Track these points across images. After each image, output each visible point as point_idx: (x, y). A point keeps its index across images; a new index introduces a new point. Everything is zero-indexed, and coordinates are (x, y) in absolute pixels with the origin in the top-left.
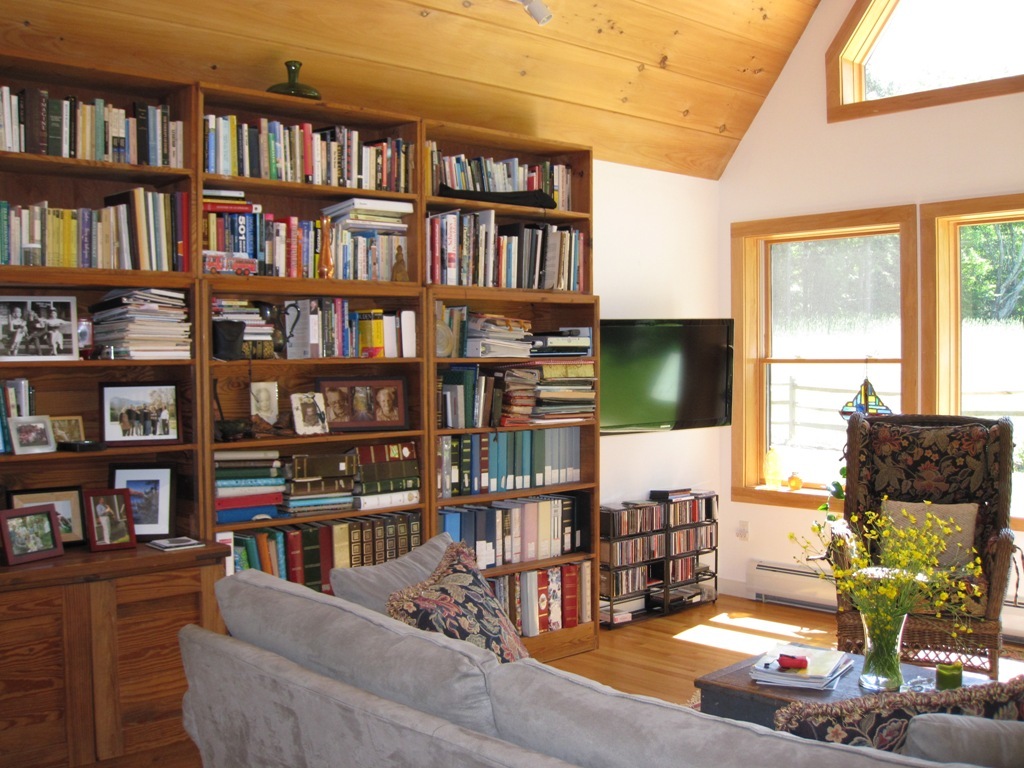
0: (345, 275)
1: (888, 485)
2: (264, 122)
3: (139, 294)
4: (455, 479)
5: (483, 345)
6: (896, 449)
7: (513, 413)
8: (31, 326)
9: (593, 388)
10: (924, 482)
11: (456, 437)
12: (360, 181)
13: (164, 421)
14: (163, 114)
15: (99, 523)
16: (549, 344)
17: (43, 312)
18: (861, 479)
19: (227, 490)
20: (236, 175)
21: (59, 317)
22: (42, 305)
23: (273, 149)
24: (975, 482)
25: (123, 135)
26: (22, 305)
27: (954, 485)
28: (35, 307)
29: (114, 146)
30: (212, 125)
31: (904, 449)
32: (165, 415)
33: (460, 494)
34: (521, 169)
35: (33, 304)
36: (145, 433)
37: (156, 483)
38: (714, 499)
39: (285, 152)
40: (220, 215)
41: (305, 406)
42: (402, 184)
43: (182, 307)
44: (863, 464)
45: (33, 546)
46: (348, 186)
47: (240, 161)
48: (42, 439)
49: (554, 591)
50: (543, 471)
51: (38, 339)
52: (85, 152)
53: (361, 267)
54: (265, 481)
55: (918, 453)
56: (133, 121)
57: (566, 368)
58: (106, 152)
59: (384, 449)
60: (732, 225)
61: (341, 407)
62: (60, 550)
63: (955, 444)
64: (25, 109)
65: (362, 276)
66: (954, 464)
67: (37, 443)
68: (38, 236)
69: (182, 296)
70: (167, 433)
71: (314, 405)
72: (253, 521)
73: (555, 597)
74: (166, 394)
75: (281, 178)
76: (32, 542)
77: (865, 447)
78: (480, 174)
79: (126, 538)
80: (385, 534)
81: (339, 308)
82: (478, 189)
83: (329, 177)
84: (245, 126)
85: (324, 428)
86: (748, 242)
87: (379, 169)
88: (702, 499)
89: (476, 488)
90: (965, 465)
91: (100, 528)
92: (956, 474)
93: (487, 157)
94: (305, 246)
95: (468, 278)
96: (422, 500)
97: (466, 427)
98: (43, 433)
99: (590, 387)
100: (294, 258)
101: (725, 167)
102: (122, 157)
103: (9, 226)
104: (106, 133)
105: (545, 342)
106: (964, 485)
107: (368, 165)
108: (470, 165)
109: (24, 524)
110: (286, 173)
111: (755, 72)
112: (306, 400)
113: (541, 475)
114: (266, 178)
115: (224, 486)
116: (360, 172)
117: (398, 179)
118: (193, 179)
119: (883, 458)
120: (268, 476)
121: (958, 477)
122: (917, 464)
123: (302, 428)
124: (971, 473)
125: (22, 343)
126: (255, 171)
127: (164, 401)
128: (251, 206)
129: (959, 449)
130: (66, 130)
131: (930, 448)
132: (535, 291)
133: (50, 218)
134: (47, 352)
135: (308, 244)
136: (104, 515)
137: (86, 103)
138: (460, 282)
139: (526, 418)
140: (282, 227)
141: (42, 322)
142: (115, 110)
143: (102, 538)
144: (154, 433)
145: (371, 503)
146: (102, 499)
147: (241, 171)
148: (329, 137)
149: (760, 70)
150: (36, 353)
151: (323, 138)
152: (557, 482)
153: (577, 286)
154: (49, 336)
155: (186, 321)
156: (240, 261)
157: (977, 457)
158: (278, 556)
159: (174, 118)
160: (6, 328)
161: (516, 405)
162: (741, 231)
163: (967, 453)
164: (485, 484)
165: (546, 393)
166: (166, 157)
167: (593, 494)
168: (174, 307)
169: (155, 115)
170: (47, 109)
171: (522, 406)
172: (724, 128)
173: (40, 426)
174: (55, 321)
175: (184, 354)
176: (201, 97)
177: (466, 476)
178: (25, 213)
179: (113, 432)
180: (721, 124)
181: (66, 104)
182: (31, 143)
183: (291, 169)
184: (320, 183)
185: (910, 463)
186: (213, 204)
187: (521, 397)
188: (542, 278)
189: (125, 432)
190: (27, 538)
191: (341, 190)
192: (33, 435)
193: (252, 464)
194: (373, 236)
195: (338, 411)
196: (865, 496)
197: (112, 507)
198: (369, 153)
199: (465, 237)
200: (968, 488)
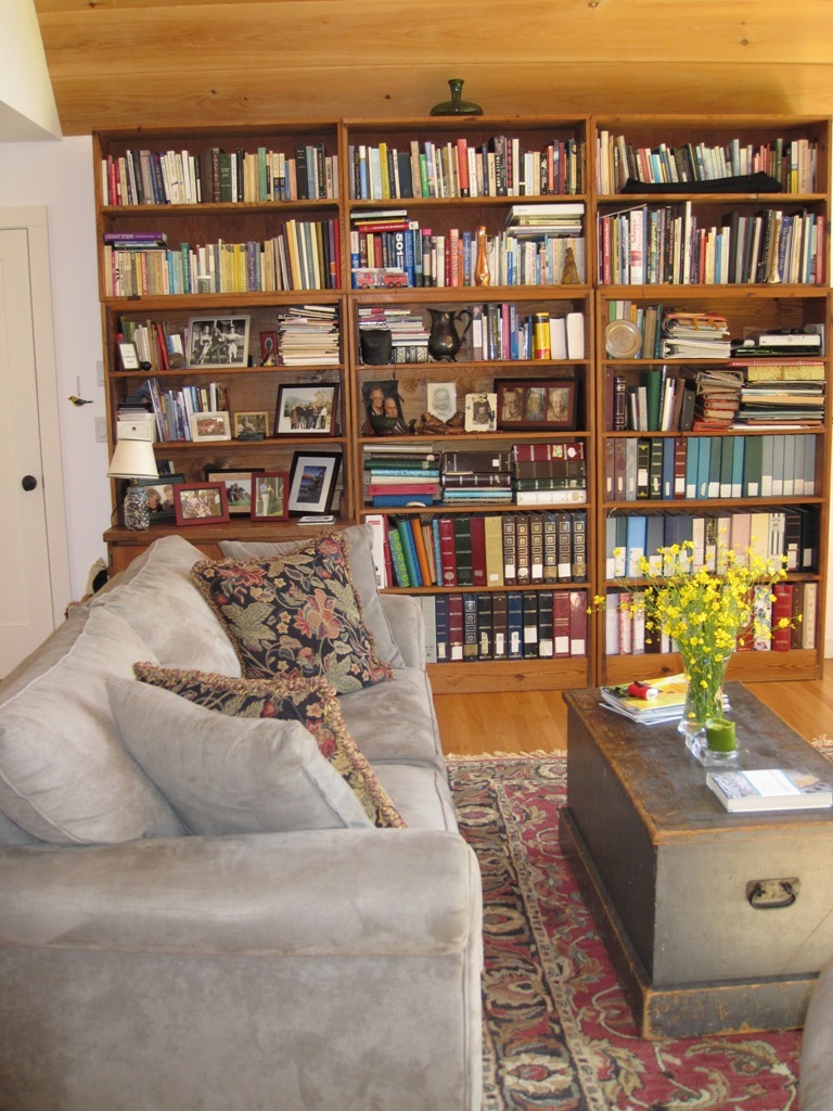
0: (510, 281)
2: (415, 145)
3: (293, 311)
4: (643, 482)
5: (668, 346)
7: (709, 417)
8: (215, 341)
9: (823, 393)
11: (643, 440)
12: (522, 189)
13: (323, 417)
14: (318, 152)
15: (261, 499)
16: (761, 344)
17: (225, 328)
19: (380, 478)
20: (388, 197)
21: (236, 332)
22: (224, 323)
23: (424, 168)
25: (283, 176)
26: (210, 324)
28: (220, 325)
29: (275, 186)
30: (362, 154)
32: (324, 412)
33: (649, 497)
34: (743, 151)
35: (218, 322)
36: (307, 427)
37: (324, 468)
39: (438, 170)
40: (377, 234)
41: (477, 405)
42: (573, 185)
43: (332, 320)
45: (201, 513)
46: (509, 194)
47: (392, 184)
48: (219, 429)
49: (761, 610)
50: (759, 480)
51: (220, 349)
52: (251, 195)
53: (529, 272)
54: (418, 472)
56: (292, 162)
57: (782, 370)
58: (269, 192)
59: (546, 449)
61: (516, 406)
62: (227, 518)
64: (200, 167)
65: (530, 279)
67: (214, 433)
68: (212, 269)
69: (333, 310)
70: (323, 427)
71: (487, 404)
72: (406, 507)
73: (762, 616)
74: (327, 394)
75: (434, 194)
76: (202, 510)
78: (689, 163)
79: (280, 513)
80: (544, 531)
81: (505, 314)
82: (685, 180)
83: (486, 188)
84: (395, 151)
85: (491, 426)
87: (544, 173)
89: (668, 492)
91: (261, 503)
93: (696, 144)
94: (467, 255)
95: (658, 276)
96: (588, 500)
97: (649, 430)
98: (221, 425)
99: (820, 392)
100: (455, 268)
102: (283, 195)
103: (189, 262)
104: (268, 176)
105: (757, 342)
107: (532, 170)
108: (672, 153)
109: (196, 496)
110: (439, 190)
112: (479, 400)
113: (756, 485)
114: (418, 198)
115: (378, 475)
116: (522, 178)
117: (568, 180)
118: (341, 207)
120: (420, 469)
123: (470, 425)
125: (207, 354)
126: (406, 191)
127: (325, 400)
128: (407, 223)
130: (234, 178)
132: (750, 286)
133: (223, 253)
134: (224, 361)
135: (470, 253)
136: (266, 492)
137: (250, 153)
138: (647, 281)
139: (729, 422)
140: (440, 241)
141: (224, 336)
142: (276, 155)
143: (261, 511)
144: (314, 427)
145: (526, 499)
146: (266, 480)
147: (393, 193)
148: (484, 149)
150: (217, 362)
151: (478, 151)
152: (780, 493)
153: (812, 278)
154: (227, 348)
155: (333, 332)
156: (392, 276)
158: (433, 541)
159: (327, 154)
160: (198, 342)
161: (712, 409)
164: (679, 488)
165: (749, 396)
166: (322, 189)
167: (820, 509)
168: (324, 320)
169: (312, 154)
170: (219, 163)
171: (719, 409)
173: (220, 420)
174: (233, 336)
175: (334, 360)
176: (345, 132)
177: (656, 480)
178: (202, 251)
179: (285, 426)
181: (234, 156)
182: (206, 194)
183: (445, 185)
184: (476, 195)
186: (368, 225)
187: (718, 401)
188: (762, 270)
189: (293, 426)
190: (198, 506)
191: (502, 199)
192: (212, 426)
193: (405, 457)
194: (543, 240)
195: (513, 411)
197: (273, 487)
198: (532, 159)
199: (653, 233)
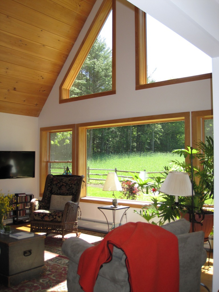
1: (55, 191)
6: (57, 183)
10: (63, 191)
18: (48, 190)
24: (74, 191)
27: (69, 191)
31: (58, 183)
38: (33, 196)
44: (49, 186)
55: (61, 183)
60: (41, 128)
63: (70, 182)
66: (69, 186)
77: (50, 182)
86: (44, 133)
88: (28, 196)
90: (72, 187)
92: (70, 189)
101: (39, 114)
106: (71, 191)
111: (43, 91)
119: (54, 185)
121: (70, 190)
122: (61, 186)
124: (73, 189)
129: (70, 183)
131: (64, 182)
149: (44, 91)
157: (75, 185)
162: (42, 130)
163: (72, 184)
172: (37, 105)
180: (36, 103)
185: (59, 186)
196: (49, 194)
200: (72, 192)
